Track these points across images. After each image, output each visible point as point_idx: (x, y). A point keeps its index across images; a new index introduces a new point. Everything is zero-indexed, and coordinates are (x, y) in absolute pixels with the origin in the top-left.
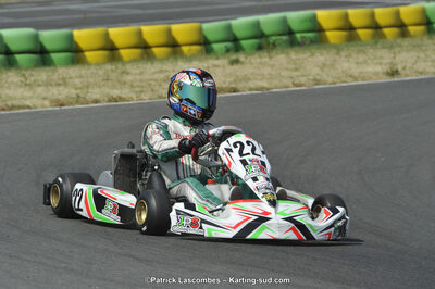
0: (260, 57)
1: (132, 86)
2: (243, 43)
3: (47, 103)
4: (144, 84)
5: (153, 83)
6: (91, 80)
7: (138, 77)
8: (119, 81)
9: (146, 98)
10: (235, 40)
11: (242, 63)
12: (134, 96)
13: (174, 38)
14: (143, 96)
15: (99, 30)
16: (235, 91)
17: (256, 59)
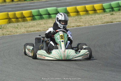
0: (119, 12)
1: (83, 22)
2: (114, 9)
4: (86, 21)
5: (89, 21)
6: (72, 21)
7: (85, 20)
8: (79, 21)
9: (87, 25)
10: (112, 8)
11: (114, 14)
12: (84, 25)
13: (95, 8)
14: (86, 25)
15: (74, 7)
16: (112, 22)
17: (118, 13)
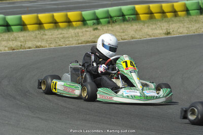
0: (108, 26)
1: (47, 41)
2: (101, 20)
3: (6, 49)
4: (52, 40)
5: (57, 39)
6: (28, 38)
7: (50, 37)
9: (53, 46)
10: (98, 19)
11: (99, 29)
12: (47, 45)
13: (69, 19)
14: (51, 45)
15: (34, 15)
16: (94, 42)
17: (105, 28)
